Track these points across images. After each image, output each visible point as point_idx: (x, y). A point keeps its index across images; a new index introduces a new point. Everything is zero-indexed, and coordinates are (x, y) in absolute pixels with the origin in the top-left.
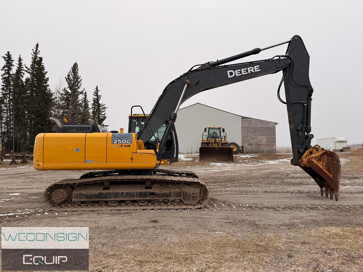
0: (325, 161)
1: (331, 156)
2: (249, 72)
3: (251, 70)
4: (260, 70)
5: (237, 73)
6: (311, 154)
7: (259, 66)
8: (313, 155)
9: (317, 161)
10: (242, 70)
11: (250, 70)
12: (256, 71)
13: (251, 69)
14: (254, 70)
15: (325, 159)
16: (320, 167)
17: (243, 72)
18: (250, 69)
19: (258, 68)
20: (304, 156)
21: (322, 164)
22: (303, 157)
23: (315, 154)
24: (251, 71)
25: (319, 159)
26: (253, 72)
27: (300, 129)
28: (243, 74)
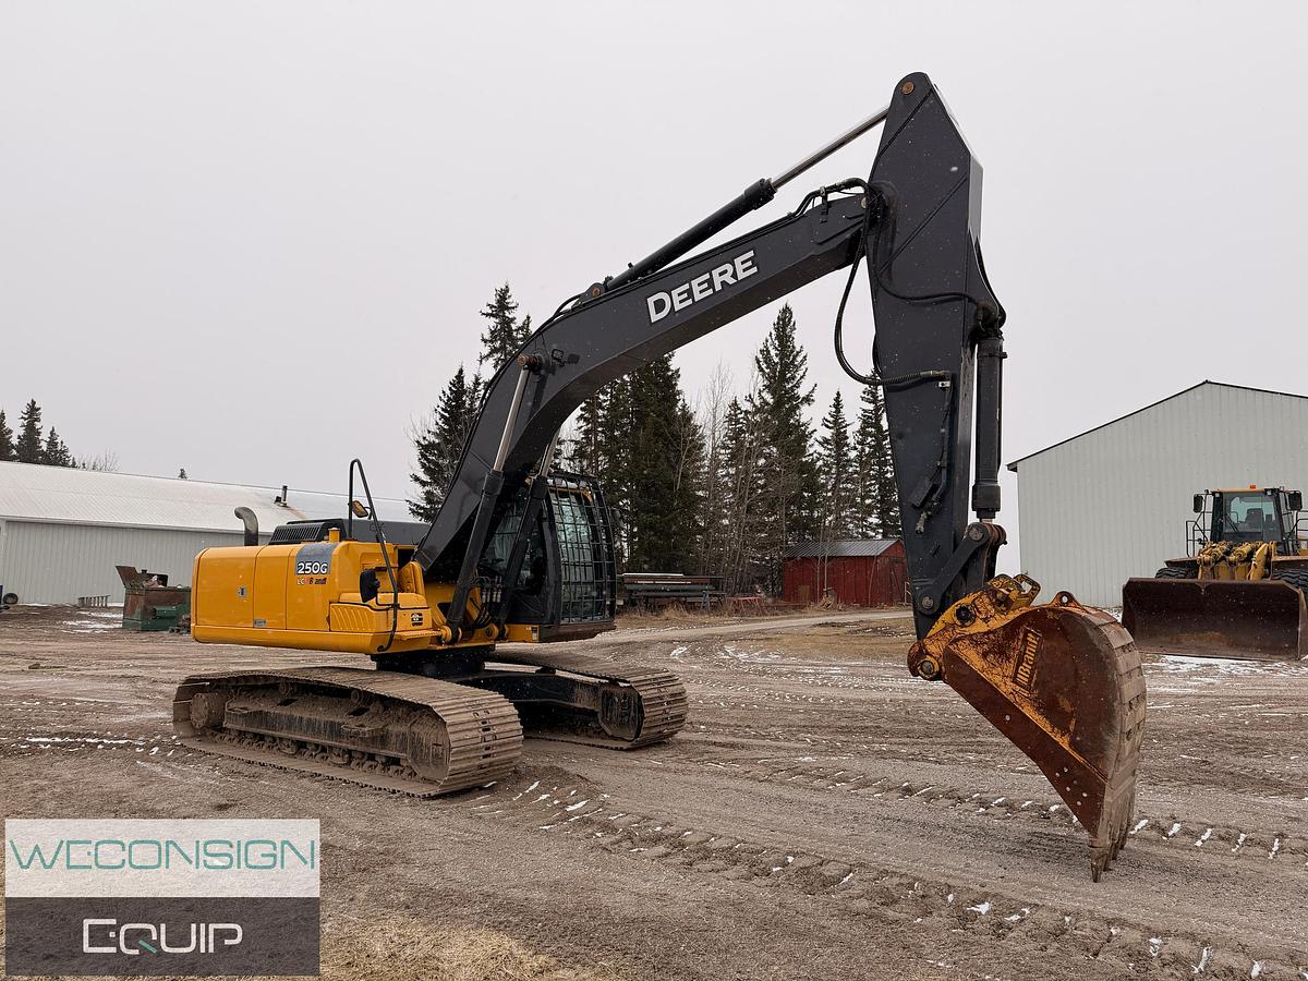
0: (1030, 656)
1: (1065, 634)
2: (718, 287)
3: (724, 278)
4: (755, 270)
5: (676, 300)
6: (968, 620)
7: (751, 254)
8: (979, 627)
9: (985, 655)
10: (695, 283)
11: (722, 276)
12: (741, 275)
13: (726, 272)
14: (734, 275)
15: (1033, 648)
16: (1003, 689)
17: (696, 290)
18: (721, 274)
19: (750, 263)
20: (938, 626)
21: (1010, 672)
22: (931, 633)
23: (986, 620)
24: (723, 283)
25: (1000, 645)
26: (732, 281)
27: (918, 503)
28: (698, 297)
